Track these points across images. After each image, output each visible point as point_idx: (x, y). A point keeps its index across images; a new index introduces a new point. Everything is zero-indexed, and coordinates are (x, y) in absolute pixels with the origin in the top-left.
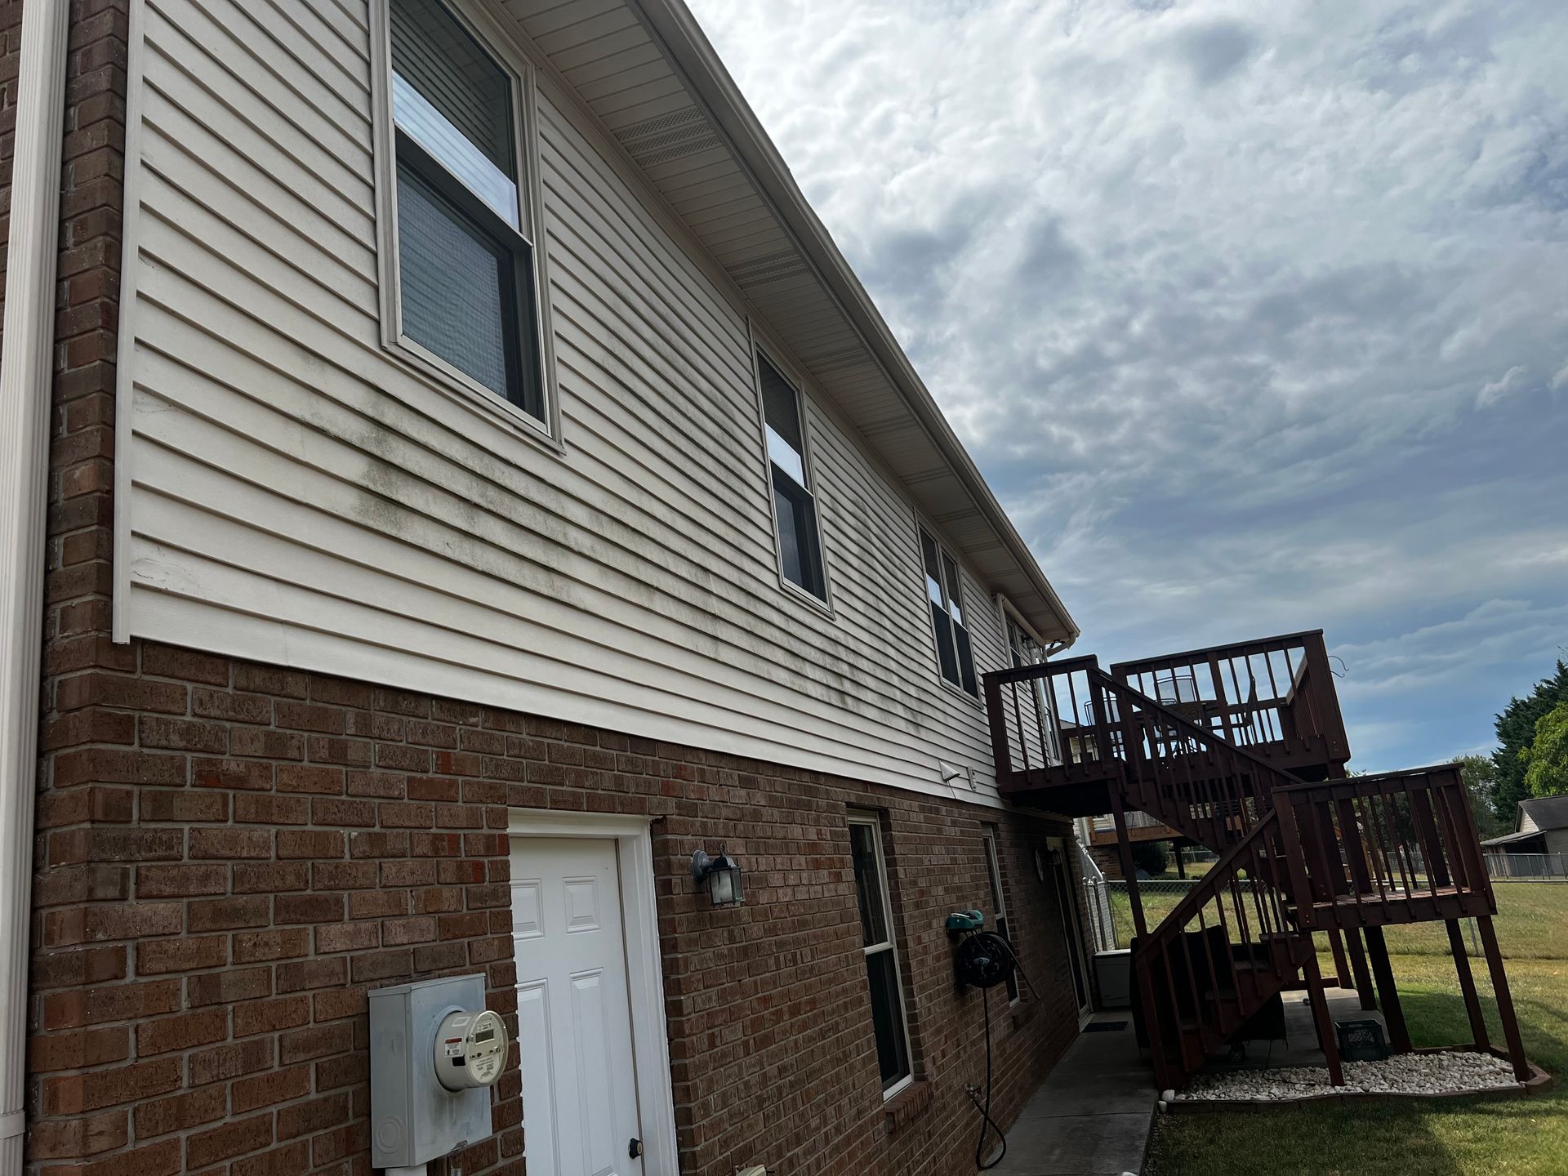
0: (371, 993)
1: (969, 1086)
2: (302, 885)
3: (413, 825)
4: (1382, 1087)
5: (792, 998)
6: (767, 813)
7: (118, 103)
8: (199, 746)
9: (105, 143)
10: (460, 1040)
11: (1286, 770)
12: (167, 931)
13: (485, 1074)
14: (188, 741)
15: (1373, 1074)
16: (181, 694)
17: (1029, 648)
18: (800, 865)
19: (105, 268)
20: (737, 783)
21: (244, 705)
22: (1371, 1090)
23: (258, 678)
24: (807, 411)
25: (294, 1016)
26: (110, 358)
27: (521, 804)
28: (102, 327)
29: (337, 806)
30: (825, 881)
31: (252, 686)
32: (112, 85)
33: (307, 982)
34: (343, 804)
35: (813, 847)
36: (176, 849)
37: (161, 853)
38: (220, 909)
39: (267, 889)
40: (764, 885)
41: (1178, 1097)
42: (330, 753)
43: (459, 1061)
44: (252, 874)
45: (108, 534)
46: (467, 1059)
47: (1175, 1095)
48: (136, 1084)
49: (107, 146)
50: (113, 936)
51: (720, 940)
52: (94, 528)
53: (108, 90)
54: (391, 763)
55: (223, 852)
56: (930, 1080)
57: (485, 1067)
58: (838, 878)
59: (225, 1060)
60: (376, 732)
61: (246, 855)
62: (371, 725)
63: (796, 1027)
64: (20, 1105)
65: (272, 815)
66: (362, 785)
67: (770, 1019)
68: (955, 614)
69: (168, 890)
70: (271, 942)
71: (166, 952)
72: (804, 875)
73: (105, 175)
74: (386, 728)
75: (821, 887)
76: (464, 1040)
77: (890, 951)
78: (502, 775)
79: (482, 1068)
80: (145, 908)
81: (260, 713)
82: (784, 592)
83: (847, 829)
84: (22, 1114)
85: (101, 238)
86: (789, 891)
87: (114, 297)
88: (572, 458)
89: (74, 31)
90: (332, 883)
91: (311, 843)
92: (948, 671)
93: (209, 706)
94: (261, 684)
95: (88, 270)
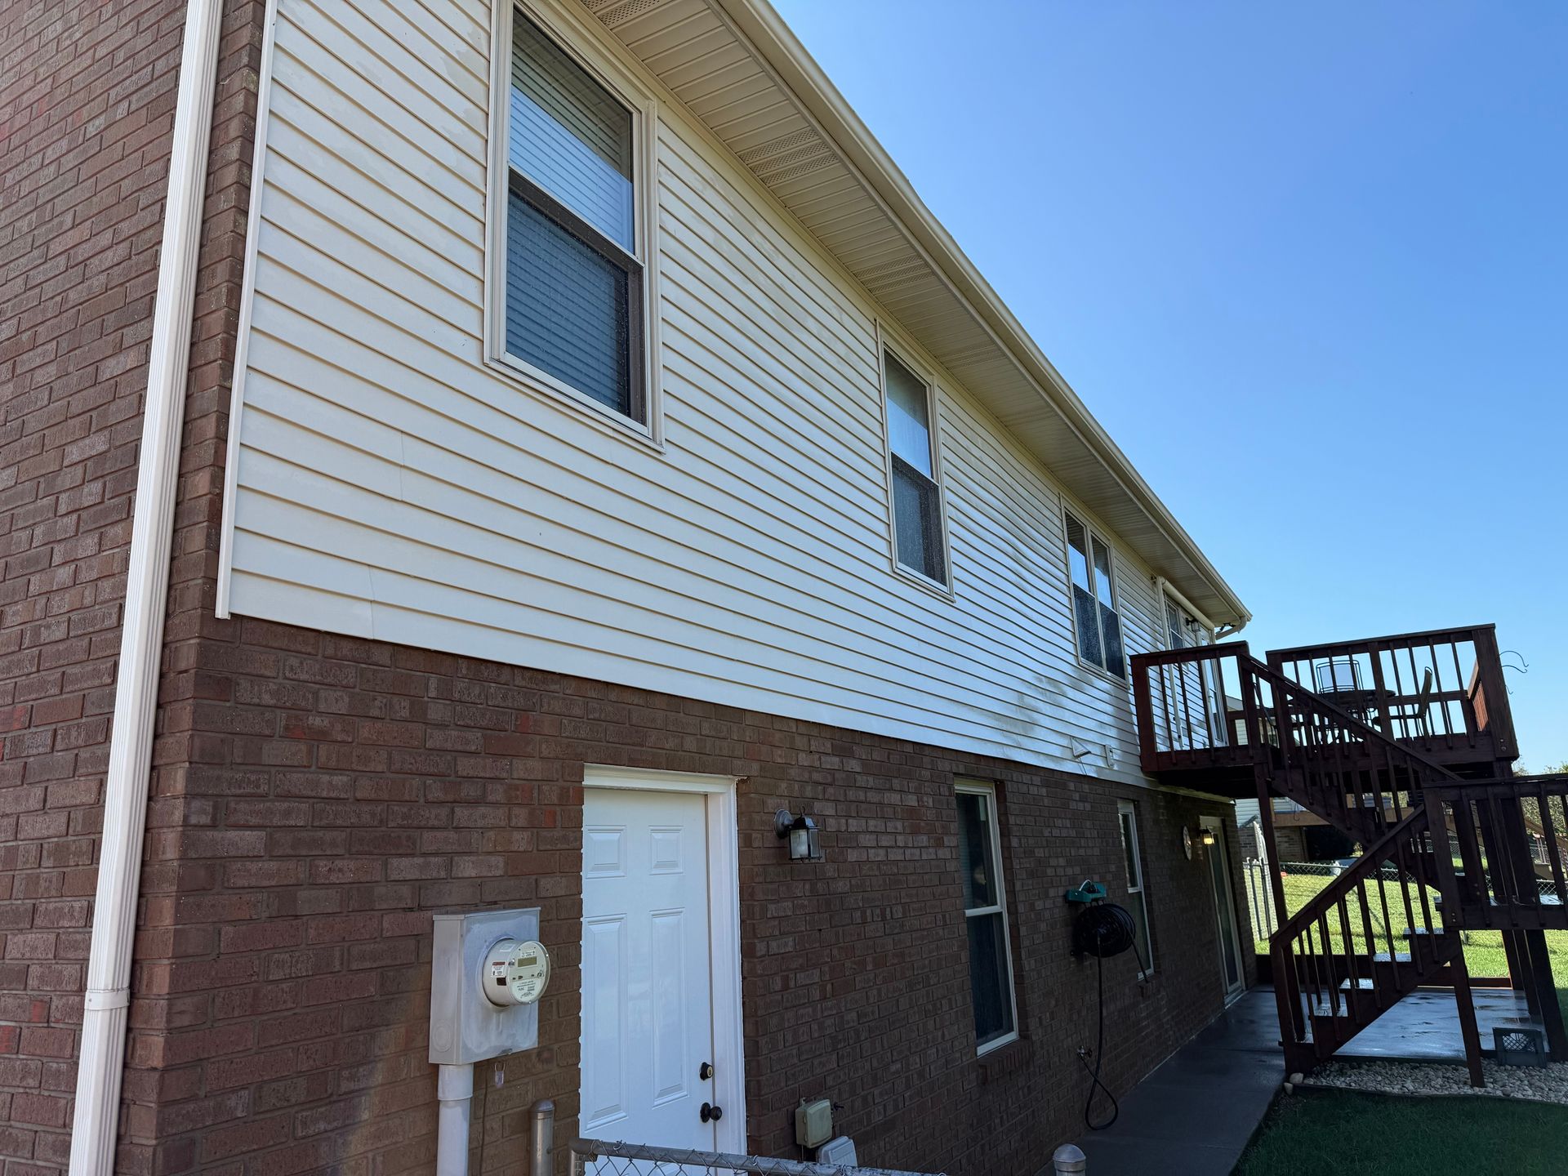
0: (435, 917)
1: (1080, 1049)
2: (376, 823)
3: (488, 776)
4: (1525, 1093)
5: (878, 950)
6: (861, 780)
7: (245, 171)
8: (287, 704)
9: (233, 204)
10: (503, 963)
11: (1442, 766)
12: (251, 854)
13: (526, 995)
14: (278, 700)
15: (1520, 1079)
16: (274, 661)
17: (1194, 631)
18: (896, 828)
19: (226, 309)
20: (830, 751)
21: (331, 671)
22: (1512, 1095)
23: (346, 646)
24: (938, 404)
25: (363, 931)
26: (227, 384)
27: (598, 761)
28: (221, 359)
29: (414, 758)
30: (924, 845)
31: (339, 654)
32: (240, 155)
33: (377, 903)
34: (420, 756)
35: (912, 813)
36: (262, 788)
37: (249, 790)
38: (300, 839)
39: (344, 824)
40: (855, 845)
41: (1306, 1081)
42: (410, 713)
43: (502, 981)
44: (331, 812)
45: (216, 529)
46: (508, 980)
47: (1304, 1079)
48: (216, 974)
49: (234, 207)
50: (204, 856)
51: (800, 892)
52: (205, 524)
53: (237, 160)
54: (469, 722)
55: (304, 792)
56: (1034, 1038)
57: (526, 988)
58: (939, 844)
59: (297, 962)
60: (457, 696)
61: (326, 796)
62: (452, 690)
63: (880, 977)
64: (126, 984)
65: (352, 763)
66: (440, 740)
67: (851, 968)
68: (1102, 596)
69: (254, 821)
70: (345, 869)
71: (249, 871)
72: (900, 838)
73: (231, 232)
74: (466, 692)
75: (918, 850)
76: (507, 964)
77: (1000, 915)
78: (580, 735)
79: (523, 989)
80: (232, 834)
81: (346, 677)
82: (896, 575)
83: (954, 798)
84: (128, 991)
85: (226, 284)
86: (882, 852)
87: (233, 333)
88: (672, 455)
89: (217, 109)
90: (406, 822)
91: (387, 788)
92: (1089, 651)
93: (299, 671)
94: (348, 653)
95: (215, 311)
